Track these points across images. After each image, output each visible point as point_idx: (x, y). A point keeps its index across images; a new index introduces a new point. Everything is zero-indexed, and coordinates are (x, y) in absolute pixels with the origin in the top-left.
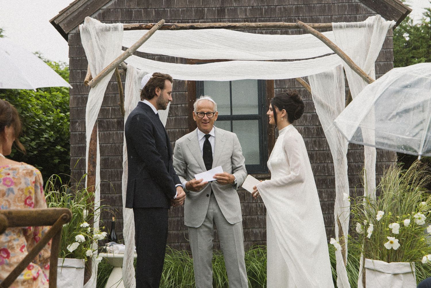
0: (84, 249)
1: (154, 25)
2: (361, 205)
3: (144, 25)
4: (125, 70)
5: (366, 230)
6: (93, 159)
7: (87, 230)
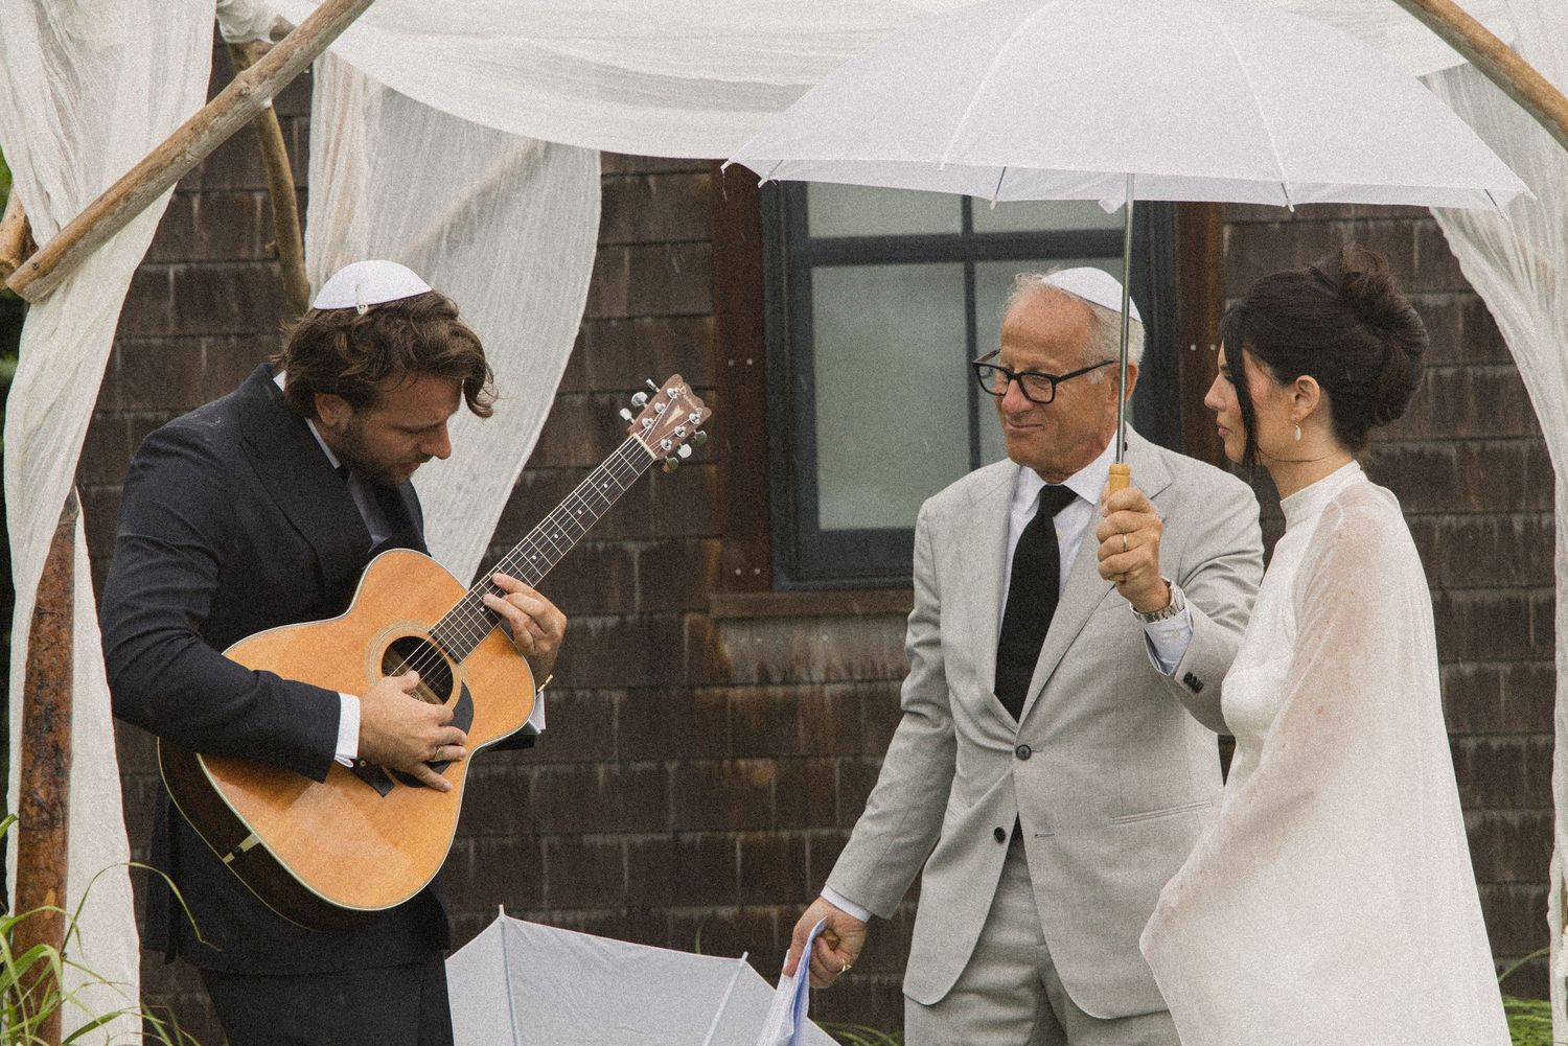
6: (50, 729)
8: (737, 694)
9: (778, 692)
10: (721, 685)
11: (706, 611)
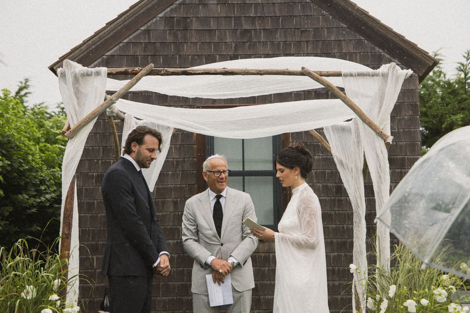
1: (141, 70)
2: (373, 277)
3: (130, 70)
4: (123, 120)
5: (379, 306)
6: (68, 220)
7: (56, 304)
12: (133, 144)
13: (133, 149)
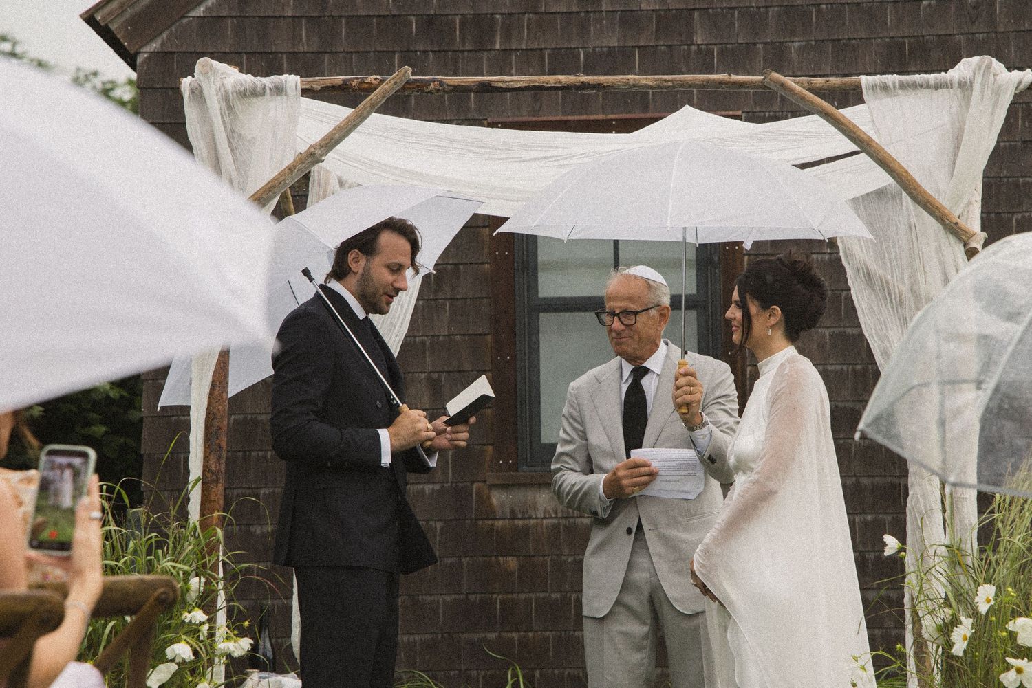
0: (190, 679)
1: (382, 81)
3: (356, 82)
5: (948, 636)
6: (217, 438)
7: (199, 631)
8: (499, 523)
9: (520, 523)
10: (492, 519)
11: (485, 482)
12: (352, 255)
13: (353, 266)
